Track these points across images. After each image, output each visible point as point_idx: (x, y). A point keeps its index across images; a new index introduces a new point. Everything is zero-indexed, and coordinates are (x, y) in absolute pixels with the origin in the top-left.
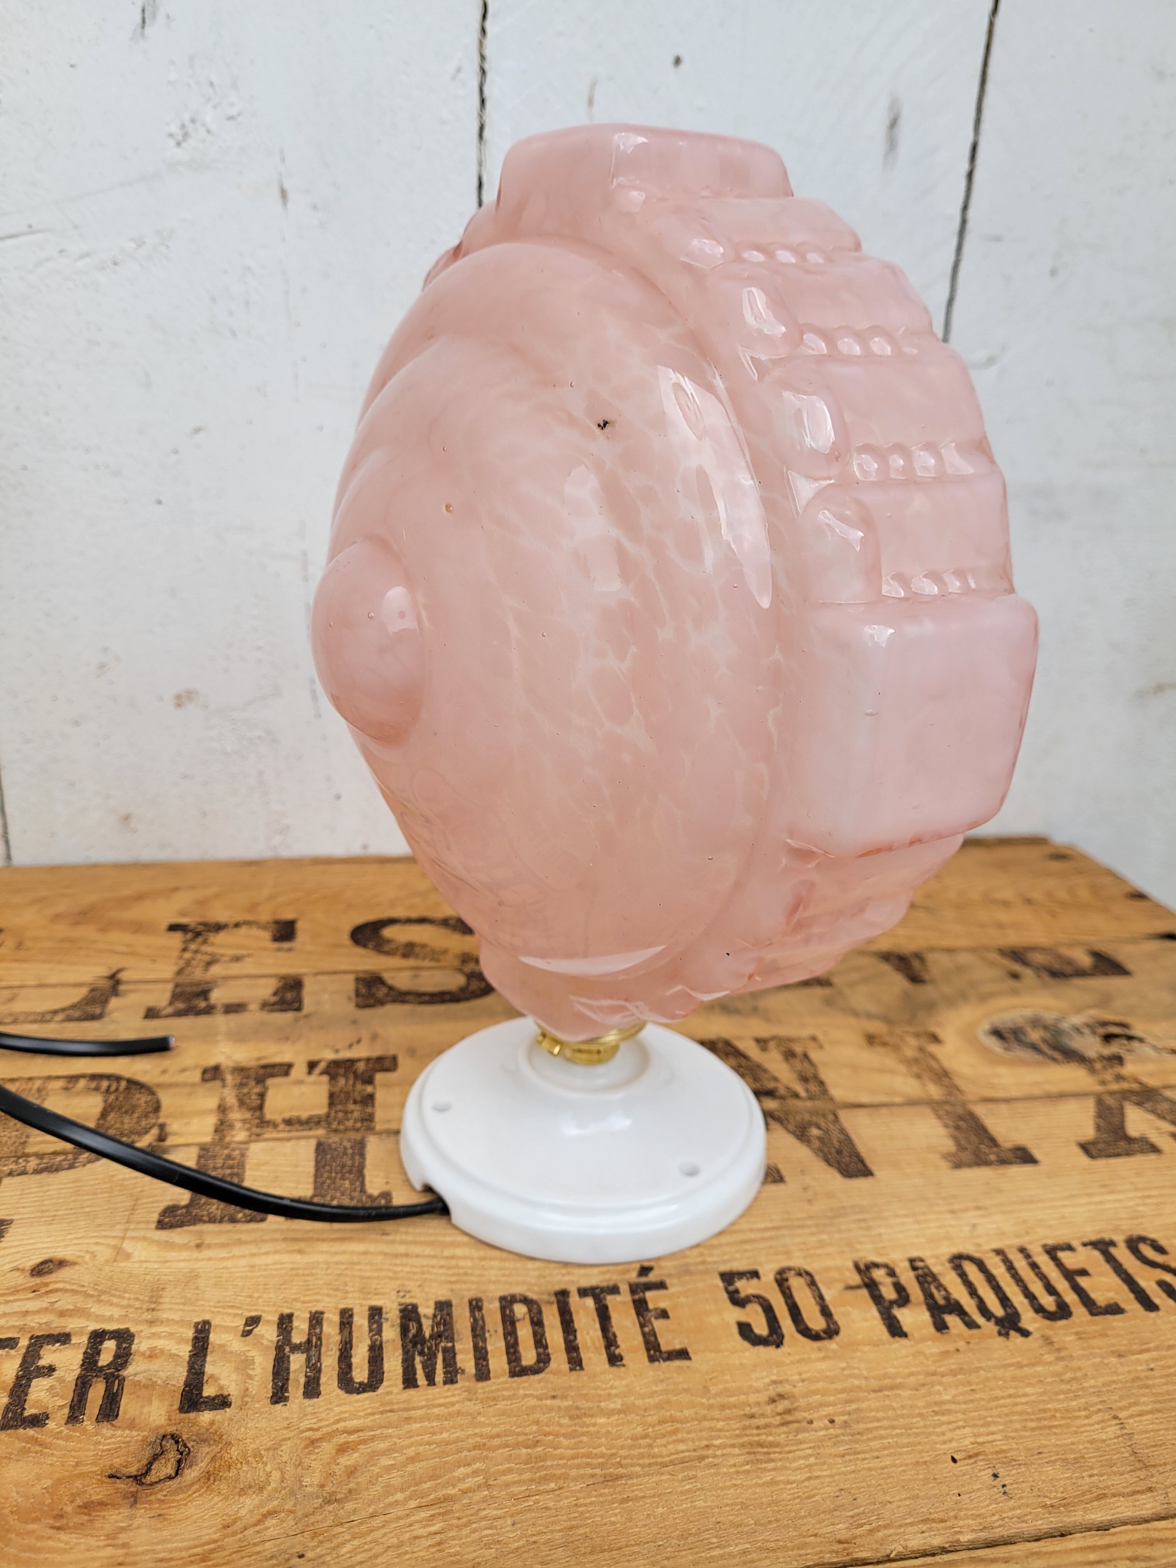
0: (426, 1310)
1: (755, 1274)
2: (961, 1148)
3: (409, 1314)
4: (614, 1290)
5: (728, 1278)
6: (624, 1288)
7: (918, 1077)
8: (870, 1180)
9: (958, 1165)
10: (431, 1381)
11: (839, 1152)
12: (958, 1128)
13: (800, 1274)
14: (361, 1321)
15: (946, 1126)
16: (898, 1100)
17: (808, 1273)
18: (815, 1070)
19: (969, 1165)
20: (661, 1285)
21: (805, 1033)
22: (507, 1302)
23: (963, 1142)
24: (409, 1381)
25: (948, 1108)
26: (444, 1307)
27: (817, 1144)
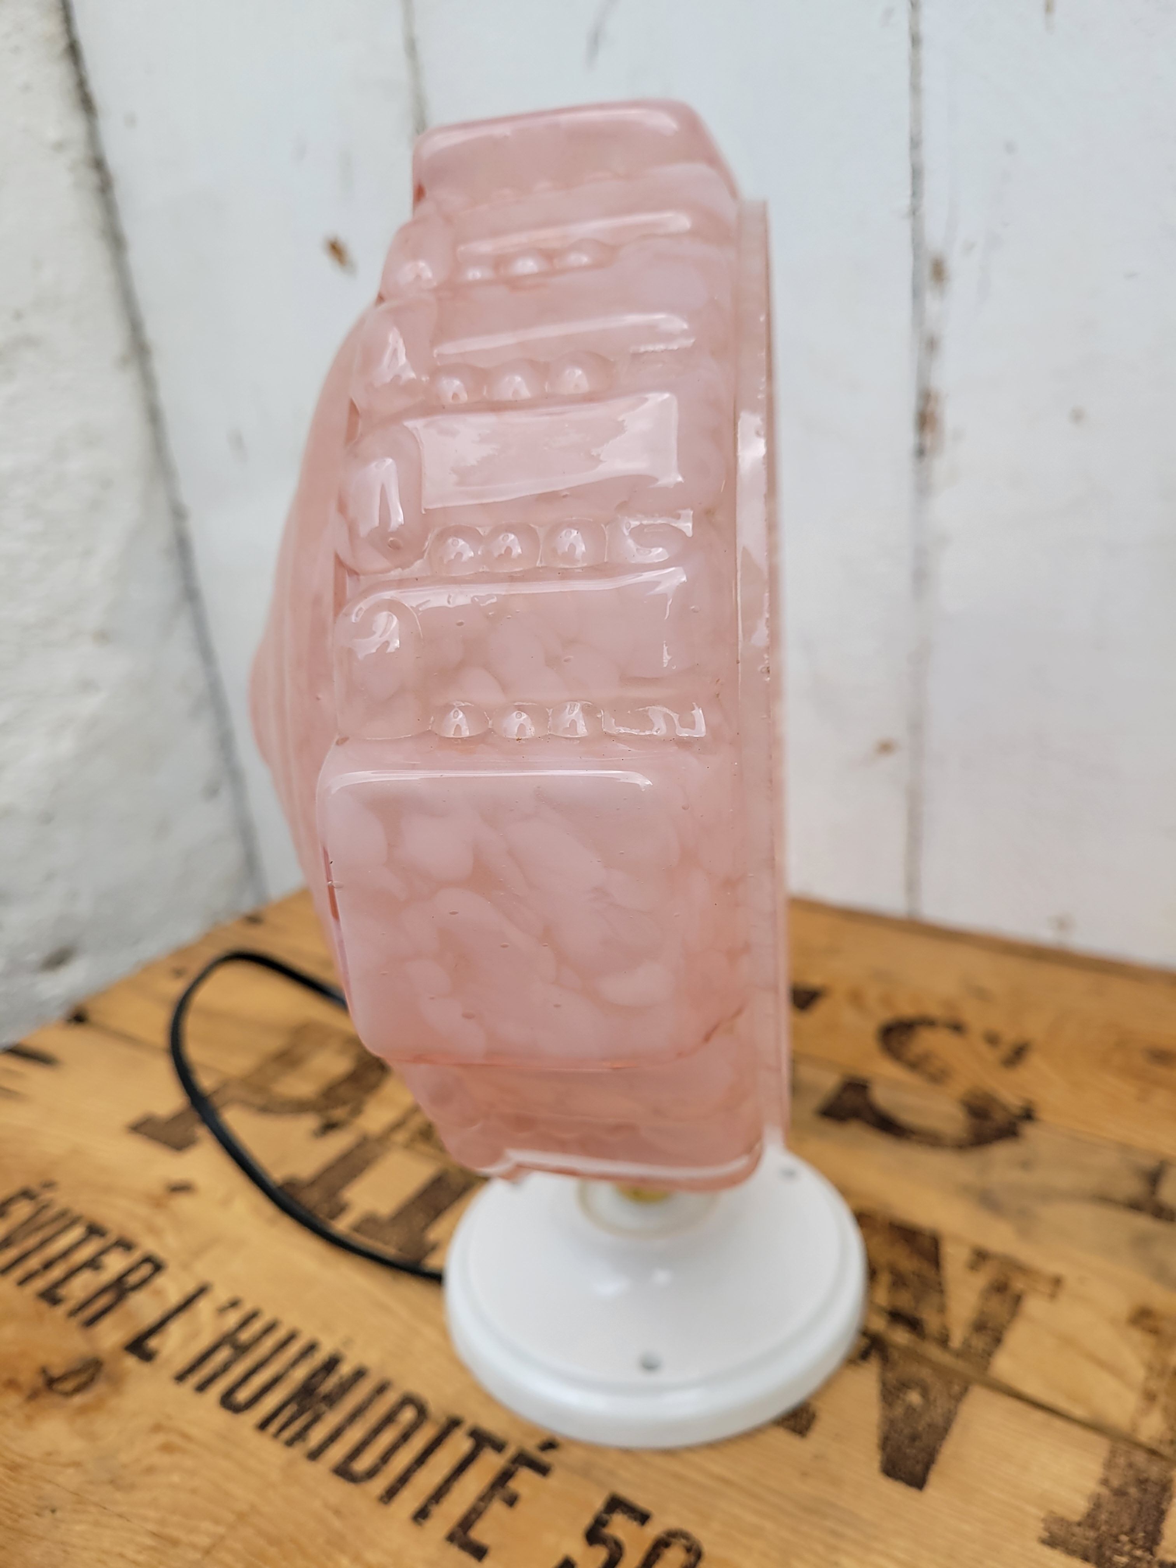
0: (345, 1369)
1: (643, 1518)
2: (1090, 1520)
3: (331, 1364)
4: (499, 1447)
5: (615, 1504)
6: (511, 1451)
7: (1150, 1397)
8: (912, 1492)
9: (1052, 1542)
10: (277, 1435)
11: (914, 1438)
12: (1120, 1493)
13: (688, 1550)
14: (294, 1349)
15: (1105, 1482)
16: (1078, 1412)
17: (699, 1555)
18: (1009, 1322)
19: (1070, 1551)
20: (543, 1470)
21: (1052, 1267)
22: (408, 1400)
23: (1103, 1517)
24: (263, 1425)
25: (1140, 1458)
26: (360, 1374)
27: (899, 1411)
